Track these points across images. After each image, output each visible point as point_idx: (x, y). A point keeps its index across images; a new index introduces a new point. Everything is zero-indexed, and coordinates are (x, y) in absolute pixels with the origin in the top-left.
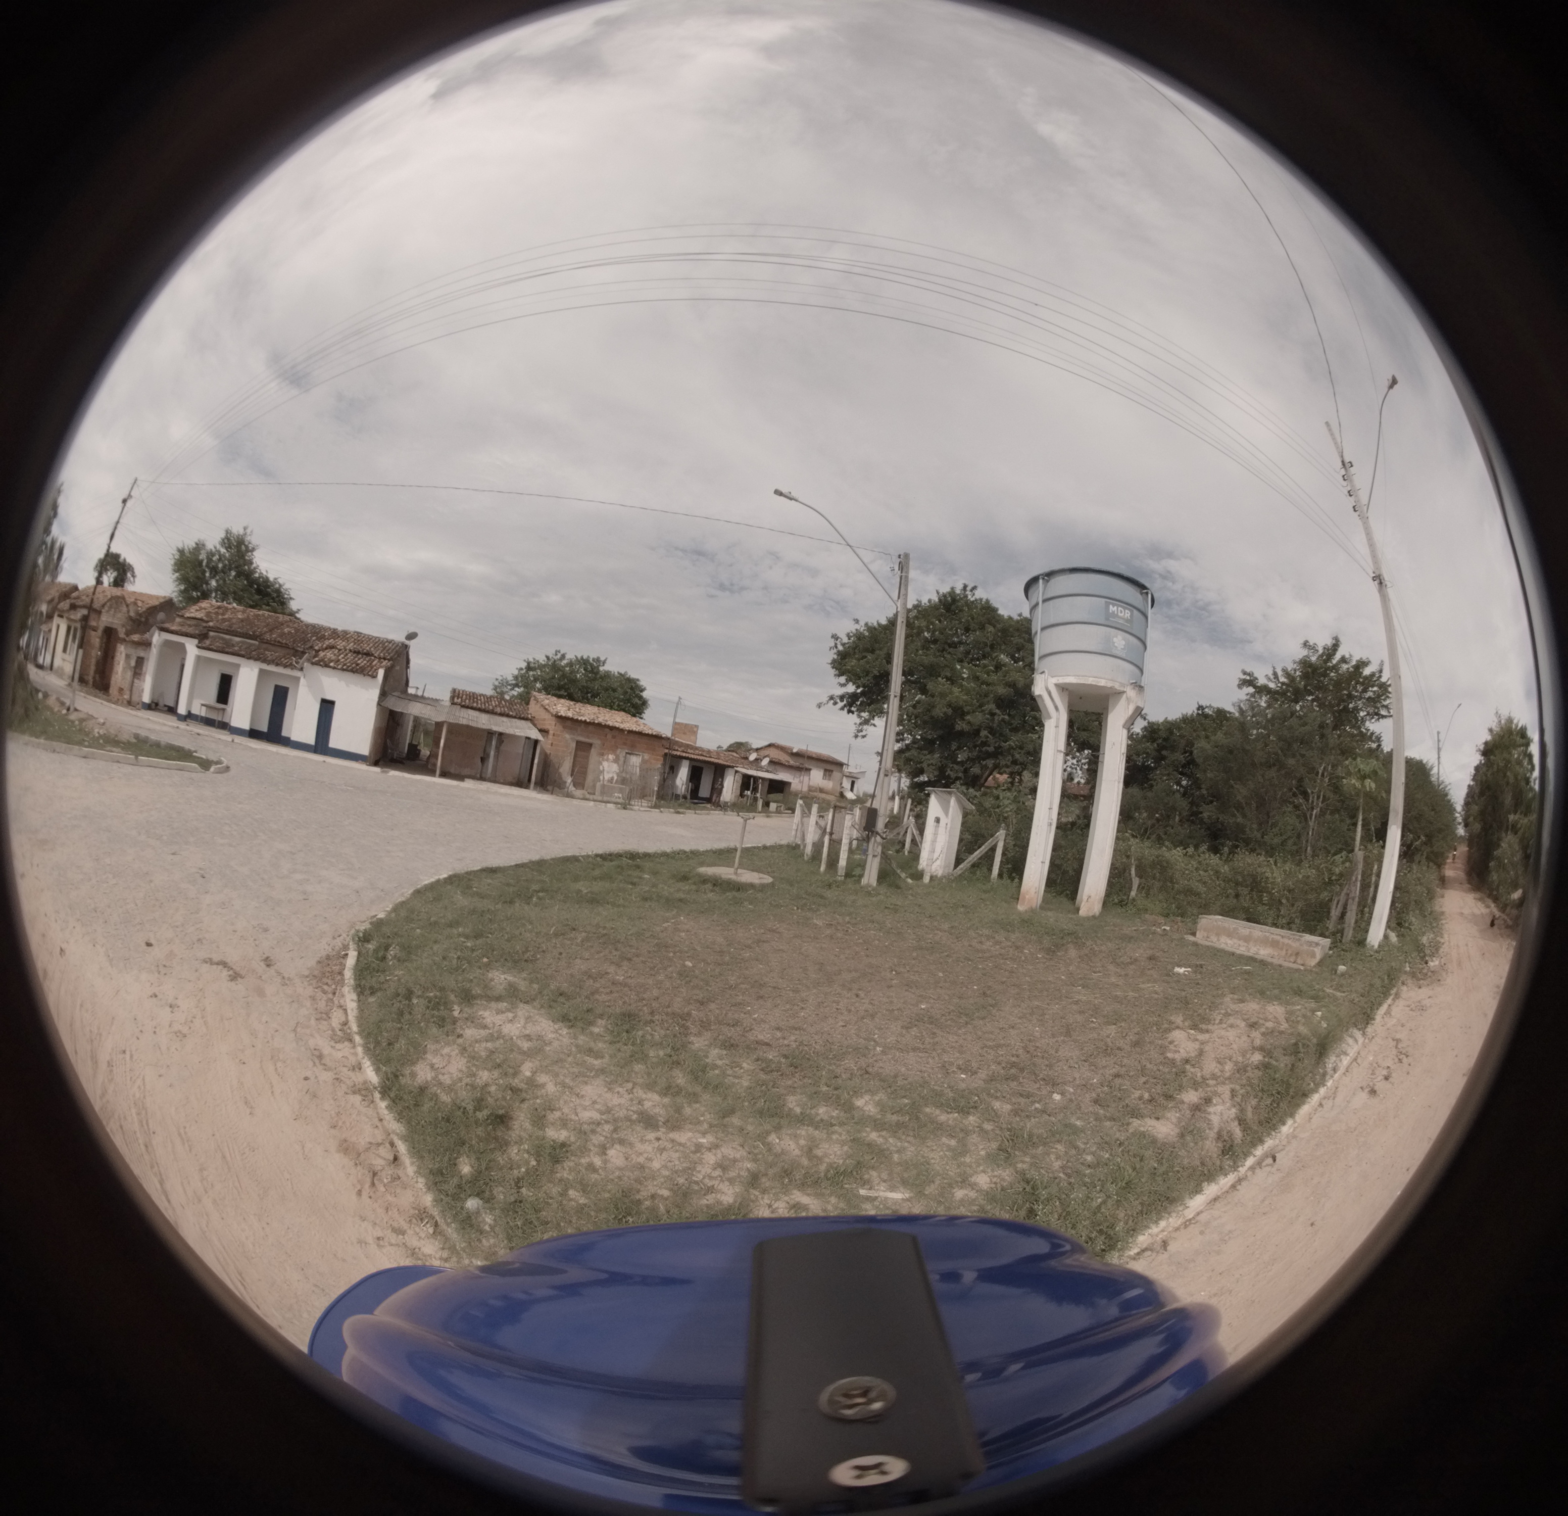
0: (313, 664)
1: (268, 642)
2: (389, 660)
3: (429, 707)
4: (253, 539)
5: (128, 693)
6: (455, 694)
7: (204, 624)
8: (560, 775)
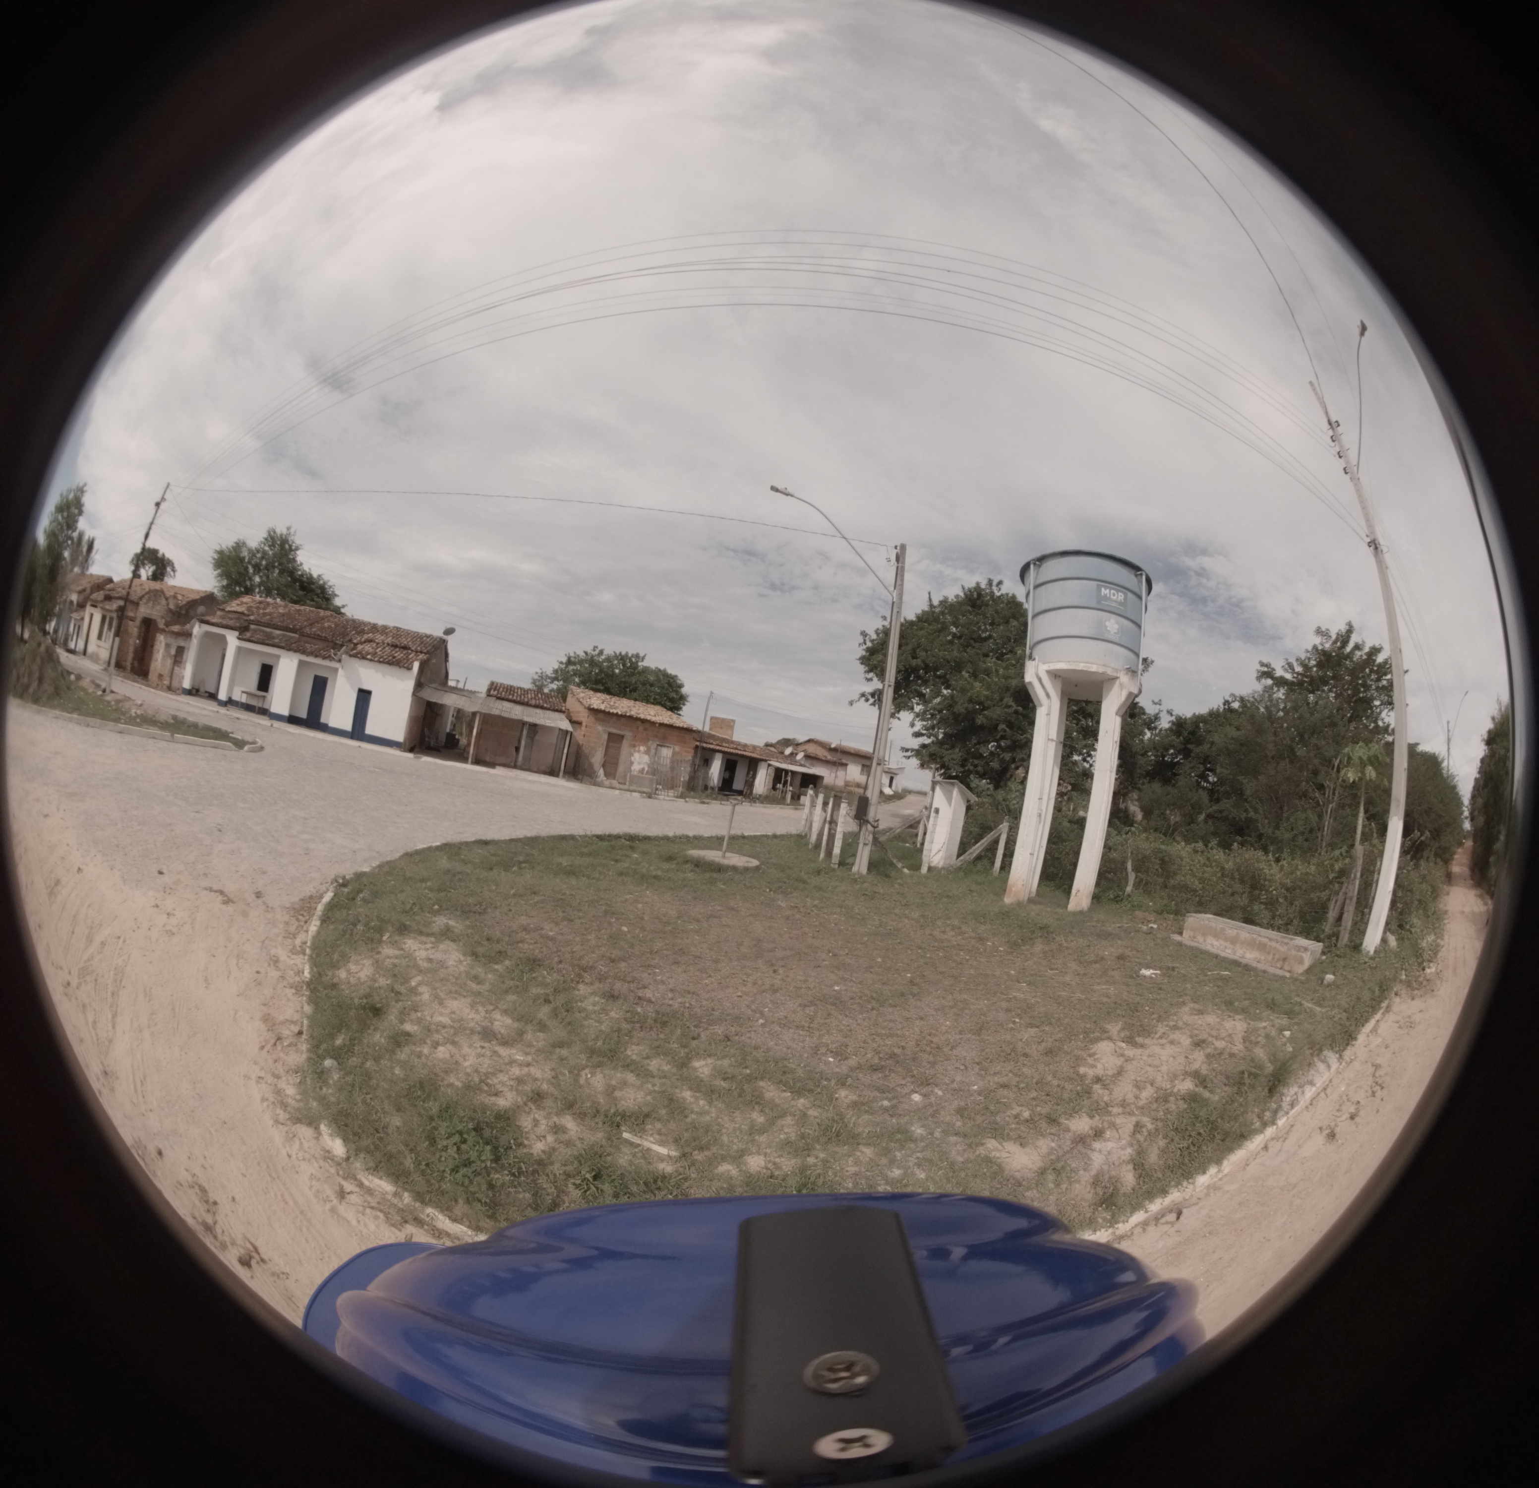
0: (351, 656)
1: (308, 636)
2: (425, 654)
3: (464, 698)
4: (297, 540)
5: (168, 679)
6: (493, 686)
7: (245, 618)
8: (591, 765)
